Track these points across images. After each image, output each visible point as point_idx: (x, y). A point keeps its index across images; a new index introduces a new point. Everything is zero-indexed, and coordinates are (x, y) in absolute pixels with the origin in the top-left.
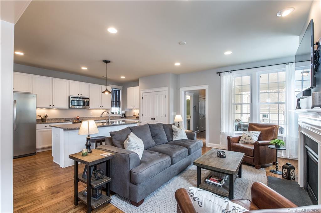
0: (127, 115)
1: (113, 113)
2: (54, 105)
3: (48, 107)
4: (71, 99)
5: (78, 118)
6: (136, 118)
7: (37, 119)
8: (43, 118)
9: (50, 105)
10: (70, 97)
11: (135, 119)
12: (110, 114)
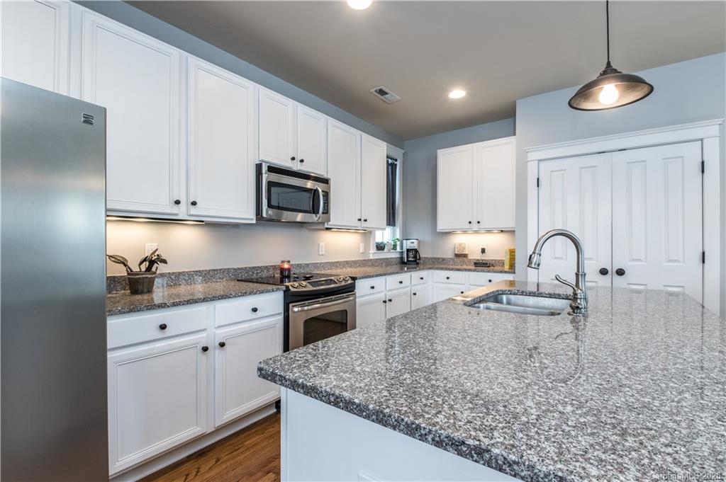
0: (424, 254)
1: (380, 247)
2: (194, 203)
3: (166, 209)
4: (265, 177)
5: (286, 266)
6: (473, 267)
7: (108, 278)
8: (136, 269)
9: (178, 202)
10: (264, 169)
11: (470, 270)
12: (373, 250)
